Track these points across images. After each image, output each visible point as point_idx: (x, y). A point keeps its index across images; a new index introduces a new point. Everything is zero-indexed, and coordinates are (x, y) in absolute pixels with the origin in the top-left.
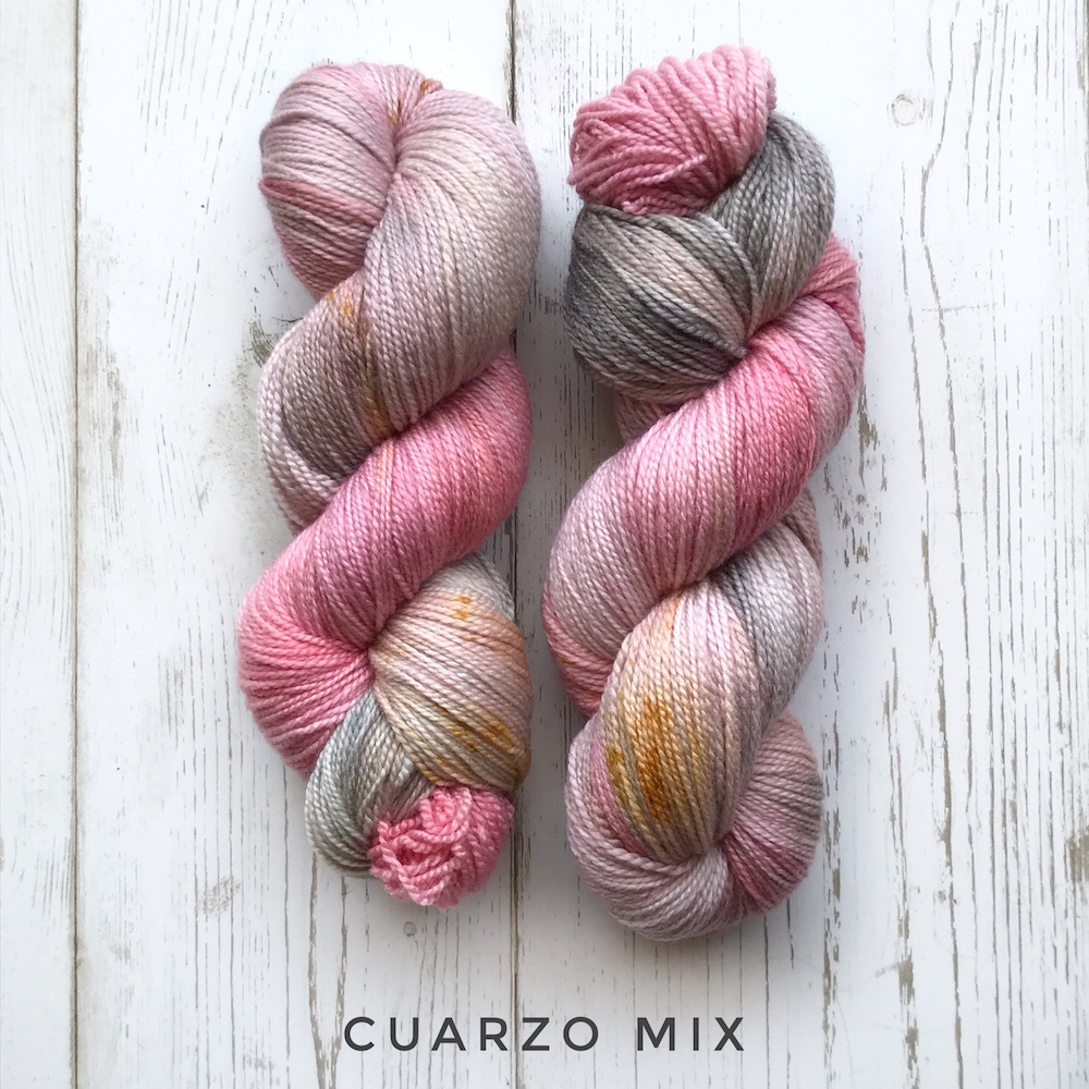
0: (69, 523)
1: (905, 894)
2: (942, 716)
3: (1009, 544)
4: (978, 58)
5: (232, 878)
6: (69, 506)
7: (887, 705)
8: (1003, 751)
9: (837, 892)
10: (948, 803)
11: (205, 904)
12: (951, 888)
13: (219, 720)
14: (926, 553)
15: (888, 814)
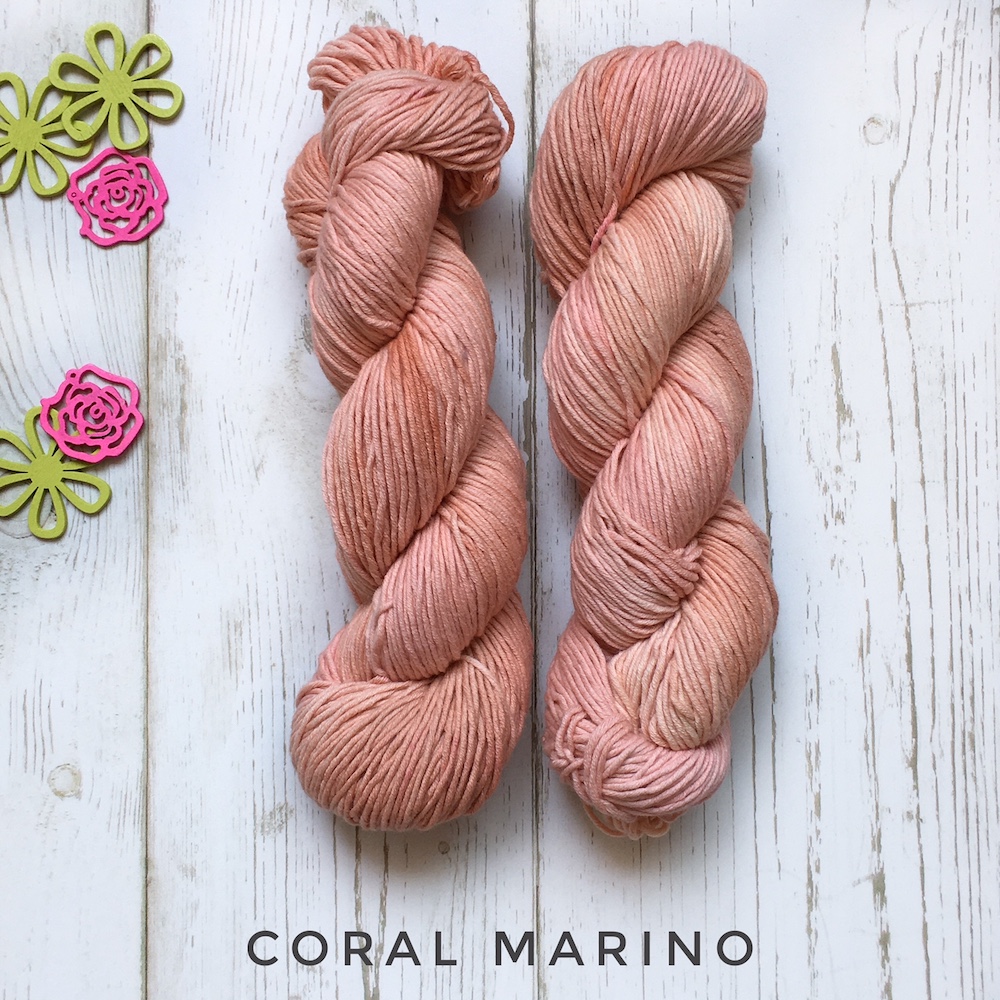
0: (141, 491)
1: (877, 813)
2: (909, 658)
3: (967, 509)
4: (938, 85)
5: (286, 804)
6: (141, 477)
7: (861, 650)
8: (962, 688)
9: (818, 813)
10: (915, 734)
11: (263, 826)
12: (918, 808)
13: (274, 665)
14: (895, 516)
15: (863, 744)
